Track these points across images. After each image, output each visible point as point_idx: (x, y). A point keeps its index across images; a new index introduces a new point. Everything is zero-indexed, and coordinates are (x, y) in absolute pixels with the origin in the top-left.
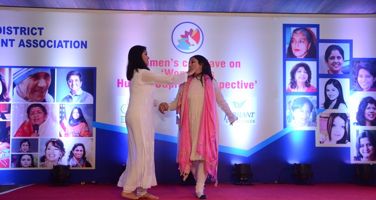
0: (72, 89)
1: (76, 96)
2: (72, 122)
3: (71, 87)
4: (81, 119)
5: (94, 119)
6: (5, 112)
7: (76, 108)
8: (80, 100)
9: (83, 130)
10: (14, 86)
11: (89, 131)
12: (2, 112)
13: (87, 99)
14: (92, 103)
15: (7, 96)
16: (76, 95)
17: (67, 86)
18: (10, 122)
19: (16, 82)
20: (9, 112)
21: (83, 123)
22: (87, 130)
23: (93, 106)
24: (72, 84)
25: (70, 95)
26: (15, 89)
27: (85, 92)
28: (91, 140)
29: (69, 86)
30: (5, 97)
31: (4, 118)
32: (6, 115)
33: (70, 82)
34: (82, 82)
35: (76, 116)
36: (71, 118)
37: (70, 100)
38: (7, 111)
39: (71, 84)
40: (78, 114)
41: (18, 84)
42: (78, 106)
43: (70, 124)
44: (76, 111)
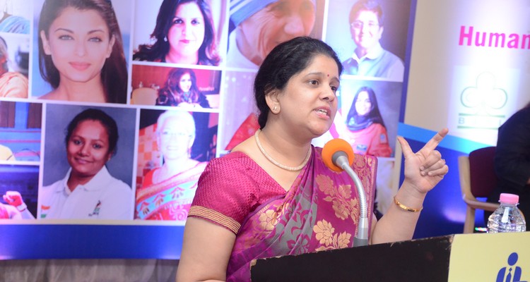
0: (358, 45)
1: (367, 62)
2: (352, 122)
3: (357, 39)
4: (374, 116)
5: (402, 119)
6: (207, 89)
7: (364, 89)
8: (374, 71)
9: (376, 142)
10: (232, 27)
11: (387, 144)
12: (201, 89)
13: (390, 70)
14: (401, 79)
15: (214, 52)
16: (367, 59)
17: (349, 35)
18: (217, 115)
19: (237, 20)
20: (217, 91)
21: (378, 127)
22: (384, 141)
23: (402, 88)
24: (361, 33)
25: (355, 57)
26: (234, 34)
27: (388, 53)
28: (390, 166)
29: (353, 37)
30: (210, 52)
31: (205, 104)
32: (209, 98)
33: (357, 26)
34: (382, 30)
35: (363, 108)
36: (353, 113)
37: (354, 70)
38: (212, 89)
39: (357, 31)
40: (368, 105)
41: (240, 25)
42: (369, 86)
43: (349, 127)
44: (364, 96)
